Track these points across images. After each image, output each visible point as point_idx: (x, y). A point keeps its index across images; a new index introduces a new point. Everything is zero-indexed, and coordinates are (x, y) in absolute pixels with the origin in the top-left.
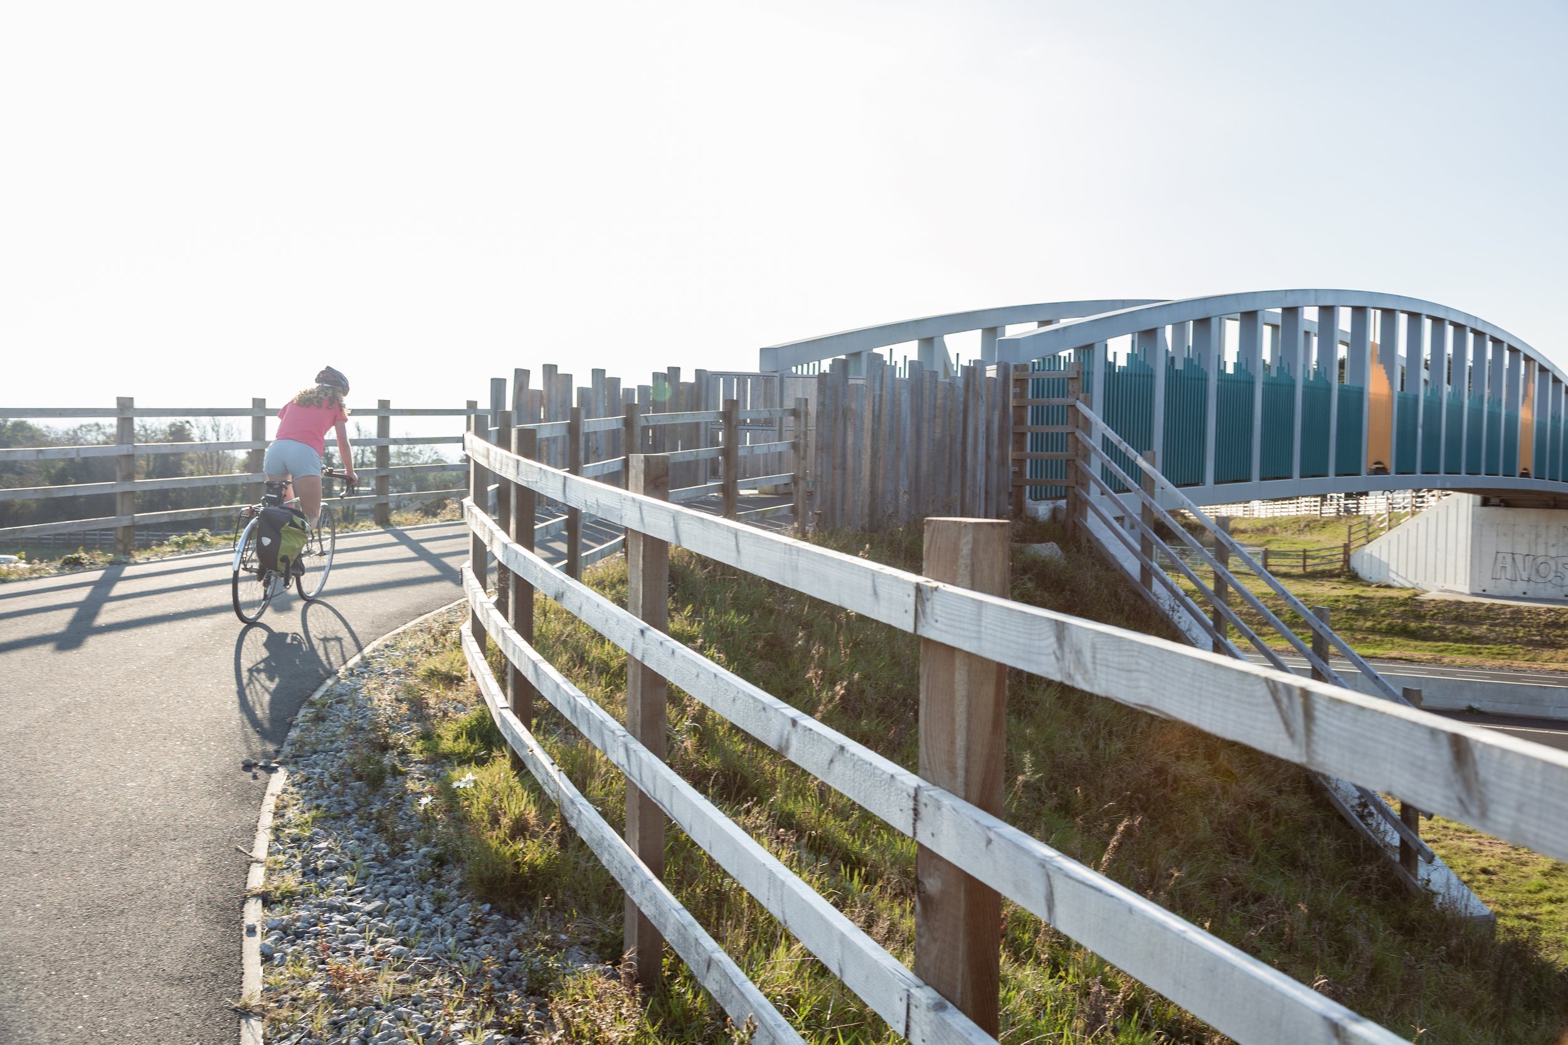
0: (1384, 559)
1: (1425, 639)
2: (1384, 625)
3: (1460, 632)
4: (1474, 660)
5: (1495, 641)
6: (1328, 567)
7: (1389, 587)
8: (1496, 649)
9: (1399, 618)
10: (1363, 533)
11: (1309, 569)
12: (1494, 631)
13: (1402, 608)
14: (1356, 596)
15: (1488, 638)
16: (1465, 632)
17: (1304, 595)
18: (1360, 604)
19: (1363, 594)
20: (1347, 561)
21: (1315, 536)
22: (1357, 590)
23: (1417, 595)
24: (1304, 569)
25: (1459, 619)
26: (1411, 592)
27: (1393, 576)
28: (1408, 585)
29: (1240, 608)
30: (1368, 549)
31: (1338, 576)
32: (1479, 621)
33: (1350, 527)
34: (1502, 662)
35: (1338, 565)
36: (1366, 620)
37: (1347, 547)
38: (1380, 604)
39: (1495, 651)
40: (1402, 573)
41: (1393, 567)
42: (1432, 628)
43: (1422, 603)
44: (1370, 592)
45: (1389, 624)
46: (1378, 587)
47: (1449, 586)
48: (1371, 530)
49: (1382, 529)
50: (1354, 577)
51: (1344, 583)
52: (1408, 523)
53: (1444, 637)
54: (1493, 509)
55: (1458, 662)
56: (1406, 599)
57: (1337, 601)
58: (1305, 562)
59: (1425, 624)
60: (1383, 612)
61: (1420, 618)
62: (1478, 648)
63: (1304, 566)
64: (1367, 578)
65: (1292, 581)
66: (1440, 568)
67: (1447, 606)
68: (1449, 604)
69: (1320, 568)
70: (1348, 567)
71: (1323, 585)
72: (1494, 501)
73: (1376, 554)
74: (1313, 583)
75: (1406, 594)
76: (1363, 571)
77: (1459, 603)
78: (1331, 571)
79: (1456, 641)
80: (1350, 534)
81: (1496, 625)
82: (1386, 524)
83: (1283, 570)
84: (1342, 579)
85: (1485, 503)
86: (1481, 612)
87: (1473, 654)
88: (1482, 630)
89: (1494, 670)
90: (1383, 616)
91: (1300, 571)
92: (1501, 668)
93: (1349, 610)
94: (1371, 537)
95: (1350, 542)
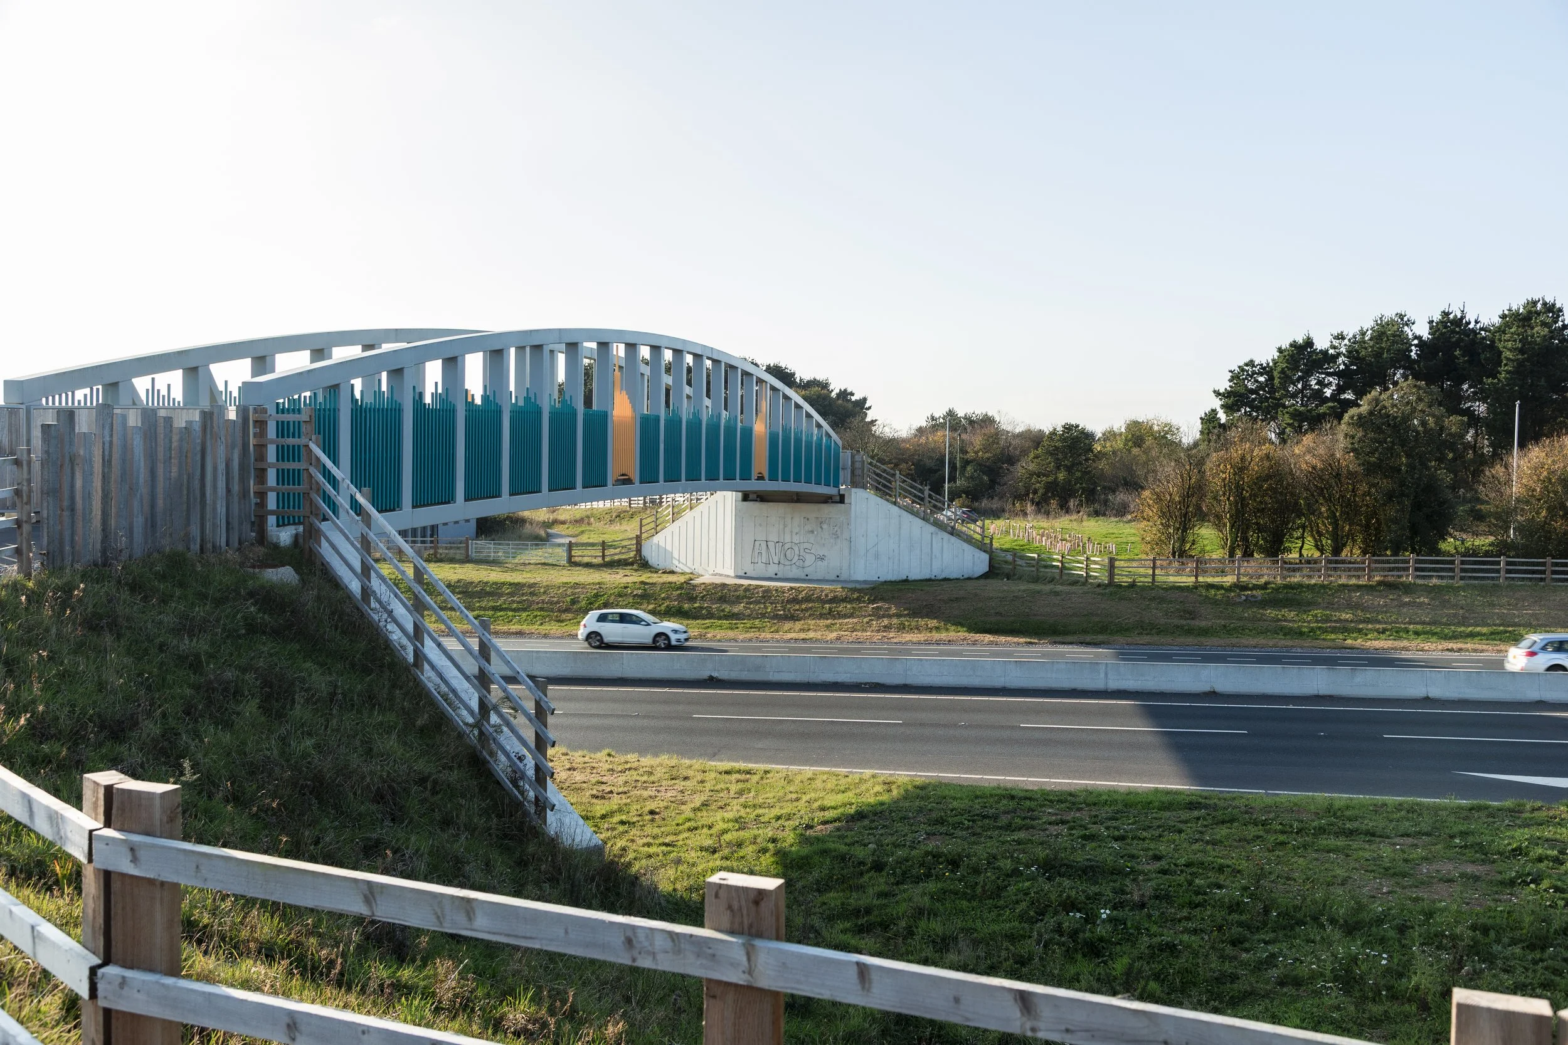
0: (669, 548)
1: (695, 618)
2: (663, 608)
3: (723, 610)
4: (731, 634)
5: (749, 617)
6: (624, 557)
7: (672, 572)
8: (749, 623)
9: (675, 600)
10: (653, 525)
11: (607, 559)
12: (749, 608)
13: (679, 592)
14: (642, 583)
15: (744, 615)
16: (727, 610)
17: (599, 583)
18: (645, 590)
19: (647, 581)
20: (639, 550)
21: (617, 527)
22: (645, 577)
23: (691, 580)
24: (603, 559)
25: (723, 599)
26: (687, 577)
27: (676, 562)
28: (688, 571)
29: (543, 597)
30: (656, 539)
31: (632, 564)
32: (738, 600)
33: (641, 520)
34: (752, 634)
35: (632, 554)
36: (649, 603)
37: (638, 538)
38: (661, 589)
39: (748, 625)
40: (683, 560)
41: (676, 555)
42: (701, 608)
43: (695, 586)
44: (655, 578)
45: (667, 606)
46: (663, 573)
47: (719, 570)
48: (658, 522)
49: (668, 521)
50: (644, 565)
51: (636, 570)
52: (688, 516)
53: (710, 616)
54: (752, 503)
55: (718, 637)
56: (682, 584)
57: (626, 587)
58: (603, 553)
59: (696, 605)
60: (663, 595)
61: (692, 599)
62: (736, 624)
63: (603, 556)
64: (656, 566)
65: (592, 571)
66: (705, 555)
67: (714, 588)
68: (716, 586)
69: (616, 557)
70: (640, 556)
71: (617, 573)
72: (751, 496)
73: (662, 544)
74: (610, 571)
75: (682, 579)
76: (653, 560)
77: (724, 585)
78: (625, 560)
79: (720, 618)
80: (641, 526)
81: (751, 603)
82: (671, 516)
83: (586, 560)
84: (635, 567)
85: (746, 498)
86: (741, 593)
87: (731, 629)
88: (738, 608)
89: (745, 642)
90: (663, 599)
91: (599, 560)
92: (750, 640)
93: (635, 596)
94: (658, 528)
95: (641, 533)
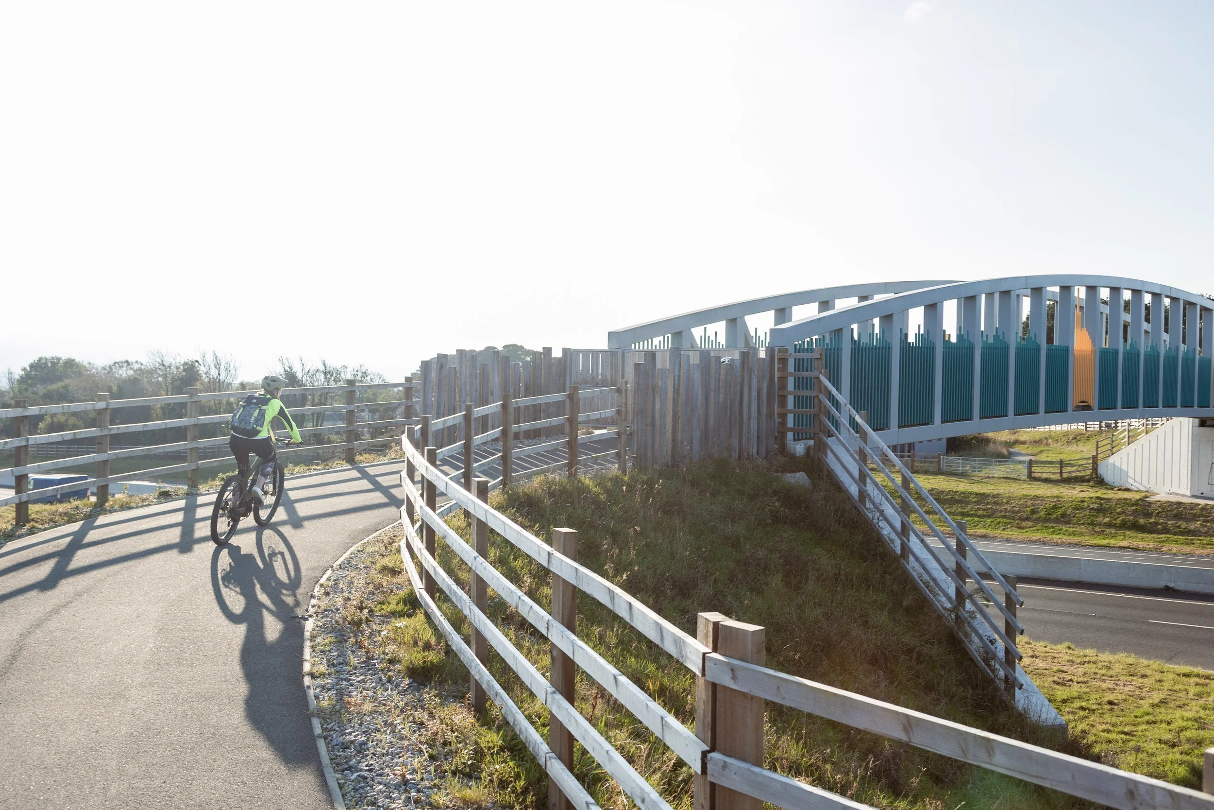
0: (1124, 468)
1: (1151, 532)
2: (1118, 521)
3: (1179, 527)
4: (1187, 549)
5: (1206, 534)
6: (1080, 474)
7: (1128, 490)
8: (1206, 540)
9: (1131, 515)
10: (1109, 447)
11: (1065, 476)
12: (1206, 526)
13: (1134, 508)
14: (1098, 498)
15: (1200, 532)
16: (1182, 526)
17: (1057, 497)
18: (1101, 504)
19: (1104, 496)
20: (1095, 469)
21: (1073, 448)
22: (1101, 493)
23: (1147, 497)
24: (1061, 475)
25: (1178, 516)
26: (1143, 494)
27: (1131, 481)
28: (1143, 489)
29: (1006, 507)
30: (1111, 460)
31: (1088, 481)
32: (1195, 518)
33: (1098, 442)
34: (1209, 550)
35: (1089, 472)
36: (1105, 517)
37: (1095, 458)
38: (1117, 504)
39: (1205, 542)
40: (1138, 479)
41: (1131, 474)
42: (1157, 523)
43: (1150, 503)
44: (1110, 494)
45: (1123, 520)
46: (1119, 490)
47: (1175, 489)
48: (1114, 444)
49: (1123, 444)
50: (1100, 482)
51: (1092, 487)
52: (1143, 439)
53: (1166, 531)
54: (1210, 428)
55: (1174, 551)
56: (1137, 500)
57: (1082, 501)
58: (1061, 470)
59: (1151, 520)
60: (1119, 510)
61: (1148, 515)
62: (1192, 540)
63: (1061, 473)
64: (1111, 483)
65: (1050, 485)
66: (1160, 475)
67: (1169, 506)
68: (1171, 504)
69: (1073, 475)
70: (1096, 474)
71: (1074, 488)
72: (1209, 423)
73: (1118, 464)
74: (1067, 486)
75: (1138, 496)
76: (1108, 478)
77: (1180, 504)
78: (1082, 477)
79: (1175, 534)
80: (1097, 448)
81: (1208, 521)
82: (1126, 439)
83: (1045, 476)
84: (1091, 483)
85: (1203, 423)
86: (1197, 511)
87: (1188, 544)
88: (1196, 525)
89: (1202, 557)
90: (1119, 513)
91: (1058, 477)
92: (1207, 556)
93: (1091, 509)
94: (1114, 450)
95: (1097, 453)
